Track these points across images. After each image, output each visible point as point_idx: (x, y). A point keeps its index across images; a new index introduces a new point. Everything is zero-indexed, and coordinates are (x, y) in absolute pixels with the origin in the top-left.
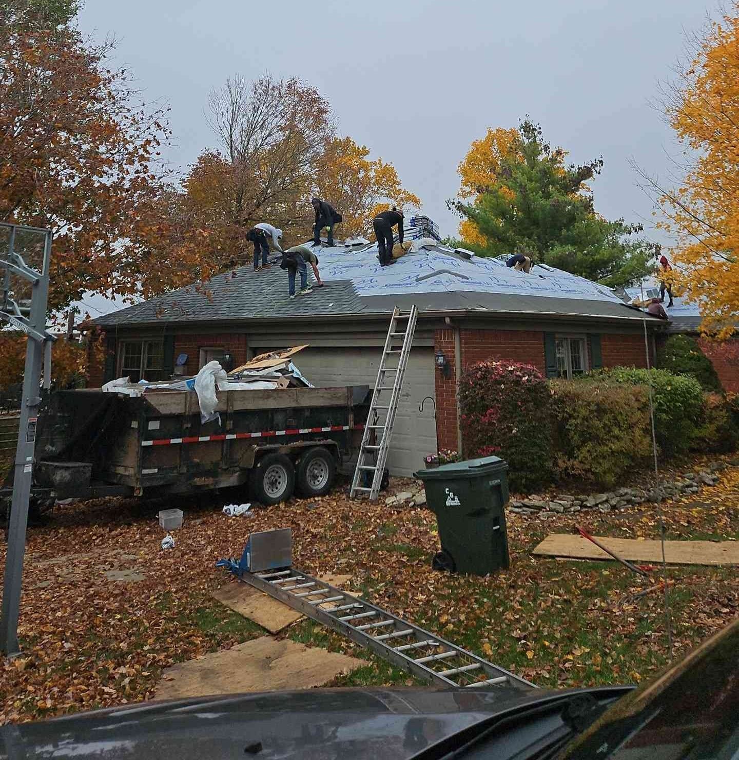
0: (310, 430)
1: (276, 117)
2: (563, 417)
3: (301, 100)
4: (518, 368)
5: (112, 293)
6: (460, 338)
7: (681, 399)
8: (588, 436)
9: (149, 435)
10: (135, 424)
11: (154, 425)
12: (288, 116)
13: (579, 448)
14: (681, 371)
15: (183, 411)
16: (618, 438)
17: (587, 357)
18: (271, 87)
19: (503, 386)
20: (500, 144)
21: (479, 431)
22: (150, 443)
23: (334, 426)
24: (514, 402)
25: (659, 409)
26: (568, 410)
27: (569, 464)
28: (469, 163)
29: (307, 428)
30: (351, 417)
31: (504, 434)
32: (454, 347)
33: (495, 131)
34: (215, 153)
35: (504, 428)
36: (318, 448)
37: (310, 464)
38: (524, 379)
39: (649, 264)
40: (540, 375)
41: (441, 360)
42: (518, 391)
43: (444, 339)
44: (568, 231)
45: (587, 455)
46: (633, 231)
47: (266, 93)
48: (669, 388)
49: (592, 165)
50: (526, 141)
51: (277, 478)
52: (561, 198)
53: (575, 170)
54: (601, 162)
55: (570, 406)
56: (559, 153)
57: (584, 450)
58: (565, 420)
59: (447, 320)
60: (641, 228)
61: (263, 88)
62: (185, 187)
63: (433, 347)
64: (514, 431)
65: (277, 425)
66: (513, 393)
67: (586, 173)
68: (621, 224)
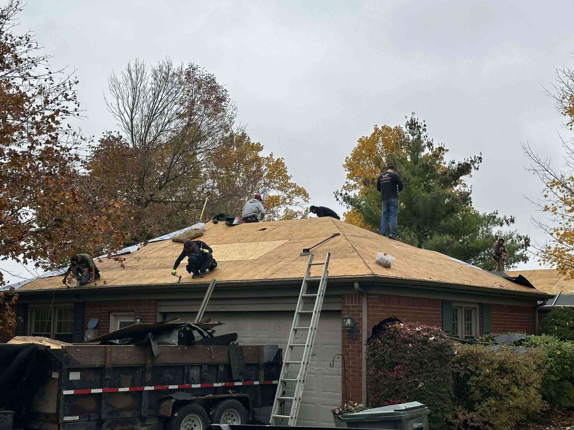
0: (223, 384)
1: (176, 104)
2: (465, 373)
3: (199, 88)
4: (424, 329)
5: (24, 258)
6: (368, 303)
7: (569, 362)
8: (487, 393)
9: (70, 385)
10: (55, 375)
11: (75, 376)
12: (187, 104)
13: (479, 402)
14: (568, 339)
15: (103, 364)
16: (515, 395)
17: (478, 325)
18: (171, 73)
19: (410, 345)
20: (384, 140)
21: (385, 385)
22: (71, 392)
23: (245, 381)
24: (420, 359)
25: (550, 371)
26: (470, 367)
27: (468, 416)
28: (354, 158)
29: (220, 382)
30: (262, 372)
31: (411, 388)
32: (361, 311)
33: (380, 129)
34: (116, 136)
35: (411, 382)
36: (231, 401)
37: (224, 415)
38: (430, 339)
39: (518, 253)
40: (445, 335)
41: (349, 322)
42: (425, 350)
43: (352, 303)
44: (446, 221)
45: (487, 409)
46: (505, 223)
47: (166, 80)
48: (559, 353)
49: (472, 161)
50: (411, 138)
51: (193, 426)
52: (442, 192)
53: (455, 166)
54: (480, 158)
55: (472, 364)
56: (441, 149)
57: (484, 404)
58: (467, 377)
59: (356, 285)
60: (512, 221)
61: (163, 74)
62: (88, 169)
63: (340, 311)
64: (420, 386)
65: (193, 378)
66: (420, 351)
67: (465, 169)
68: (495, 217)
